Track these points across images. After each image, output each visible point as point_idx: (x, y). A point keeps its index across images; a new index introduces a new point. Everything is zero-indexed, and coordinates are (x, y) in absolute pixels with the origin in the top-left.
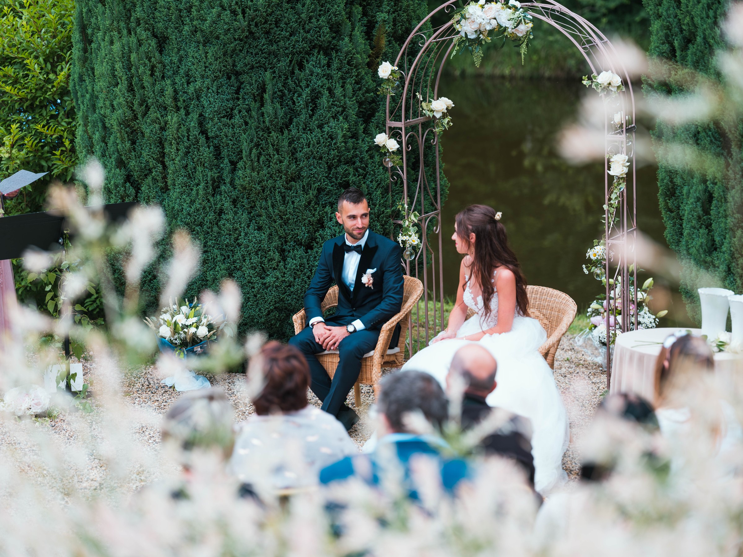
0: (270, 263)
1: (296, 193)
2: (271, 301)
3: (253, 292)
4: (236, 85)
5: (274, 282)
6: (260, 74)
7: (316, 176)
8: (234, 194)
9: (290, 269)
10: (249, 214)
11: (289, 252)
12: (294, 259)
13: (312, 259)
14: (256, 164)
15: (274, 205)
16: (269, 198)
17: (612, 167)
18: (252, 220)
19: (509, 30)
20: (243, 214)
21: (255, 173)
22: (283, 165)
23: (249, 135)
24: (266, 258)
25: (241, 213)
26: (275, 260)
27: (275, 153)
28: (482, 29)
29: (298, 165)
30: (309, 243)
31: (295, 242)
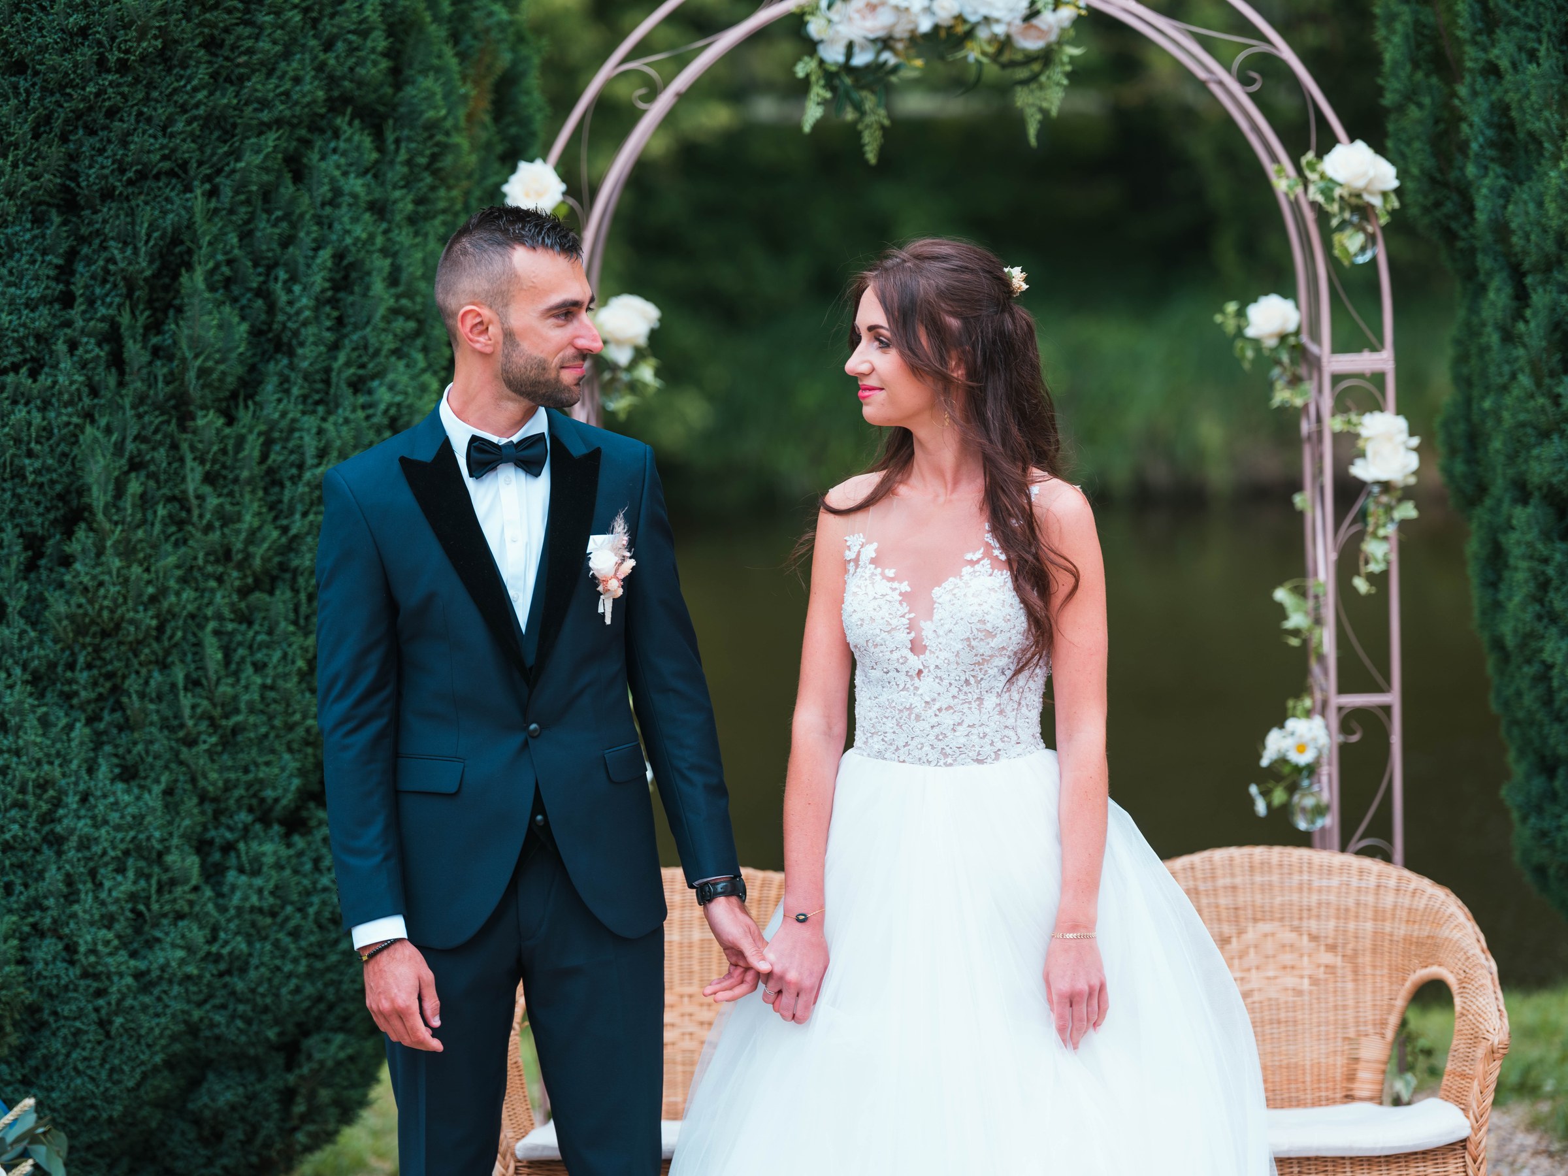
0: (167, 897)
1: (270, 632)
2: (161, 1035)
3: (97, 1010)
4: (63, 247)
5: (182, 962)
6: (168, 200)
8: (45, 652)
9: (239, 910)
10: (89, 721)
11: (228, 848)
12: (256, 872)
13: (308, 867)
14: (140, 533)
15: (193, 683)
16: (174, 658)
17: (1370, 453)
18: (97, 746)
19: (999, 29)
20: (70, 727)
21: (136, 570)
22: (238, 532)
23: (108, 430)
24: (148, 877)
25: (63, 721)
26: (186, 881)
27: (207, 489)
28: (901, 31)
29: (285, 530)
30: (298, 809)
31: (251, 810)
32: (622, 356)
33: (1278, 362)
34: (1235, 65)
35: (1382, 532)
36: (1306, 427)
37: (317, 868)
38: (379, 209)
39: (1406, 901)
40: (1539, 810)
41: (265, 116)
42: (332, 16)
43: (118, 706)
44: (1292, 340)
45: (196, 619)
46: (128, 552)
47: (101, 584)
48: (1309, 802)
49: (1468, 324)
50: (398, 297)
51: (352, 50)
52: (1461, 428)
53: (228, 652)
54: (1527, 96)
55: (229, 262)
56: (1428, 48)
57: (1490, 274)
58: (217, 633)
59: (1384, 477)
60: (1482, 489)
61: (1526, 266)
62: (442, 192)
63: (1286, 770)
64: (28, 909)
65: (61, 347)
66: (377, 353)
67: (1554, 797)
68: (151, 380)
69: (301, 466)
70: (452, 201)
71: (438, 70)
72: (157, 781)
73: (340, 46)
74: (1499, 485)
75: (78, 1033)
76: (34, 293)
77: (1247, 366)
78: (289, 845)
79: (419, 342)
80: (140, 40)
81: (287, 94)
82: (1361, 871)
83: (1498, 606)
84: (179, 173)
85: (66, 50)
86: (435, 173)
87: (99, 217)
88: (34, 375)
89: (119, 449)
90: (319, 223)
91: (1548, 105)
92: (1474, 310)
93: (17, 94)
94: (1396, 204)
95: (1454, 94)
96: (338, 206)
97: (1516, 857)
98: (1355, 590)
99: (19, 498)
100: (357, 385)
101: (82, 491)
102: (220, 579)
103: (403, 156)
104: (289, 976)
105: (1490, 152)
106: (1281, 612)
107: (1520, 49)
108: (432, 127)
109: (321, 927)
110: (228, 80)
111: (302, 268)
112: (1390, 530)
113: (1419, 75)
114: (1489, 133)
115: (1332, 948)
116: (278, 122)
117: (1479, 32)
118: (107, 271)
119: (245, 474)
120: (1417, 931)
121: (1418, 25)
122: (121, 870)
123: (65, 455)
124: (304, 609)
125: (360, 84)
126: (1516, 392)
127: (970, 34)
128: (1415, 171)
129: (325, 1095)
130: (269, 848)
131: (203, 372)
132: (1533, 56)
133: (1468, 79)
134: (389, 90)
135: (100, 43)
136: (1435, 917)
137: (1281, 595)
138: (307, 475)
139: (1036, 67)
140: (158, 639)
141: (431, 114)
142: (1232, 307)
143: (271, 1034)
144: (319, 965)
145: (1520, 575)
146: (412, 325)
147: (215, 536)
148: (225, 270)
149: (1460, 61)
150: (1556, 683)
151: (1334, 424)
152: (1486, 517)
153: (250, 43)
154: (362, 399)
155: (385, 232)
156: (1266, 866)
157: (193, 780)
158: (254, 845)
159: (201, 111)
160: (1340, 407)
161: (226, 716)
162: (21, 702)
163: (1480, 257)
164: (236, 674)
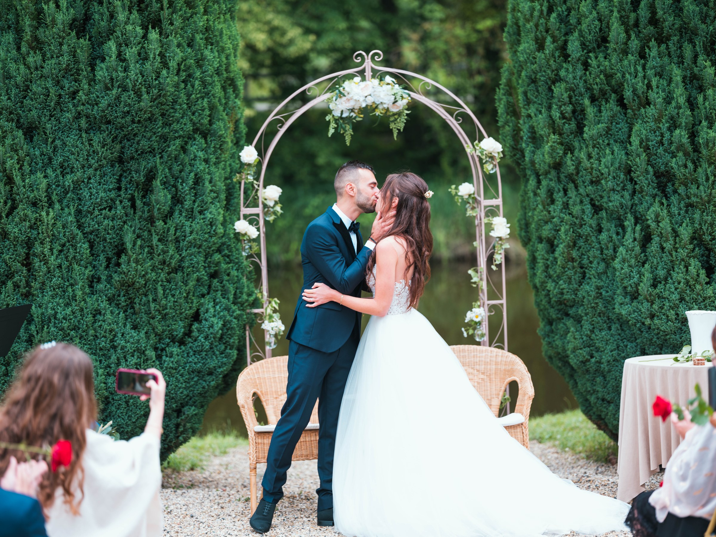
1: (176, 285)
4: (119, 174)
6: (149, 159)
7: (196, 265)
8: (112, 291)
10: (124, 312)
11: (163, 350)
12: (171, 357)
13: (186, 355)
14: (140, 256)
15: (154, 300)
16: (149, 293)
17: (495, 229)
18: (127, 319)
19: (385, 106)
20: (119, 314)
21: (139, 267)
22: (168, 256)
23: (131, 227)
24: (140, 358)
25: (117, 312)
26: (152, 359)
27: (159, 243)
28: (357, 107)
29: (180, 255)
30: (182, 338)
31: (169, 338)
32: (271, 204)
33: (469, 203)
34: (454, 116)
35: (499, 252)
36: (477, 222)
37: (188, 356)
38: (206, 161)
39: (504, 359)
40: (548, 336)
41: (176, 135)
42: (195, 105)
43: (133, 308)
44: (473, 196)
45: (156, 281)
46: (137, 261)
47: (129, 271)
48: (480, 332)
49: (525, 191)
50: (212, 186)
51: (200, 115)
52: (523, 222)
53: (164, 291)
54: (539, 124)
55: (166, 177)
56: (511, 109)
57: (530, 176)
58: (161, 285)
59: (499, 236)
60: (530, 240)
61: (540, 173)
62: (223, 156)
63: (473, 323)
64: (106, 368)
65: (118, 202)
66: (206, 203)
67: (552, 331)
68: (143, 212)
69: (185, 236)
70: (225, 157)
71: (222, 120)
72: (143, 329)
73: (197, 114)
74: (534, 238)
75: (120, 405)
76: (111, 187)
77: (459, 204)
78: (181, 349)
79: (217, 200)
80: (144, 114)
81: (182, 128)
82: (491, 351)
83: (535, 274)
84: (152, 151)
85: (123, 118)
86: (221, 150)
87: (129, 165)
88: (110, 210)
89: (134, 232)
90: (191, 166)
91: (545, 127)
92: (526, 186)
93: (108, 130)
94: (502, 156)
95: (519, 123)
96: (195, 160)
97: (543, 353)
98: (492, 269)
99: (105, 247)
100: (201, 212)
101: (123, 244)
102: (162, 270)
103: (213, 145)
104: (180, 388)
105: (529, 140)
106: (470, 277)
107: (537, 110)
108: (221, 136)
109: (189, 374)
110: (166, 124)
111: (185, 178)
112: (502, 252)
113: (509, 117)
114: (529, 134)
115: (483, 373)
116: (180, 137)
117: (525, 105)
118: (131, 180)
119: (170, 239)
120: (507, 368)
121: (508, 102)
122: (133, 356)
123: (118, 234)
124: (186, 279)
125: (202, 124)
126: (538, 210)
127: (376, 107)
128: (508, 145)
129: (188, 425)
130: (175, 350)
131: (159, 209)
132: (540, 112)
133: (522, 118)
134: (208, 126)
135: (133, 115)
136: (513, 363)
137: (470, 272)
138: (187, 239)
139: (396, 117)
140: (145, 287)
141: (221, 133)
142: (453, 187)
143: (174, 406)
144: (188, 385)
145: (540, 265)
146: (216, 195)
147: (161, 257)
148: (165, 179)
149: (520, 113)
150: (551, 296)
151: (485, 221)
152: (531, 248)
153: (173, 114)
154: (202, 217)
155: (209, 167)
156: (464, 351)
157: (153, 329)
158: (171, 349)
159: (160, 134)
160: (487, 215)
161: (163, 310)
162: (105, 306)
163: (527, 170)
164: (166, 298)
